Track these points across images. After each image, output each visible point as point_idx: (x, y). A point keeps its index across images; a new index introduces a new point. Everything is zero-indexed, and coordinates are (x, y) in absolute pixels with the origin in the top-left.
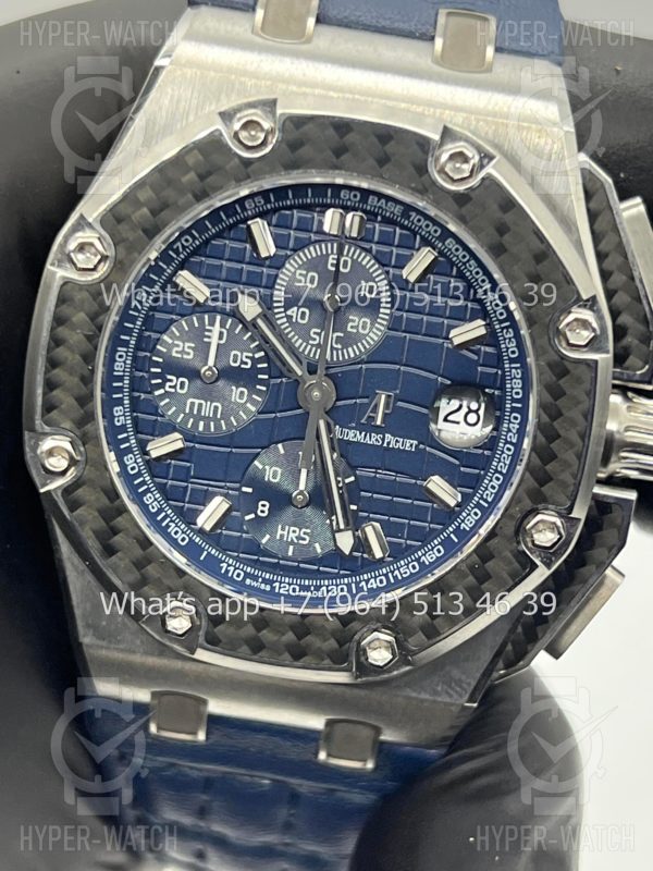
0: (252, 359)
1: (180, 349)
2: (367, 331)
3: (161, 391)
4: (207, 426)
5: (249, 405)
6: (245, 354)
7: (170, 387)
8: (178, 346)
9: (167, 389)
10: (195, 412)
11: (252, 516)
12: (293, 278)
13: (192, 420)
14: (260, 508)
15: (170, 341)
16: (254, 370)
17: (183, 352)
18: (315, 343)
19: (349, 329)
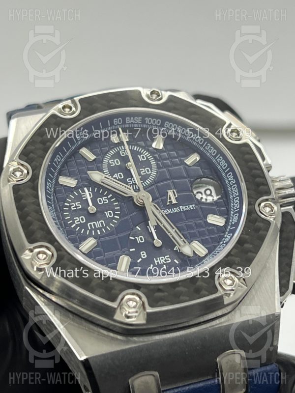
0: (107, 199)
1: (74, 206)
2: (150, 172)
3: (74, 225)
4: (101, 231)
5: (115, 217)
6: (103, 198)
7: (77, 222)
8: (73, 205)
9: (76, 223)
10: (93, 228)
11: (140, 259)
12: (109, 164)
13: (93, 231)
14: (142, 255)
15: (68, 205)
16: (110, 203)
17: (76, 207)
18: (131, 183)
19: (142, 174)
